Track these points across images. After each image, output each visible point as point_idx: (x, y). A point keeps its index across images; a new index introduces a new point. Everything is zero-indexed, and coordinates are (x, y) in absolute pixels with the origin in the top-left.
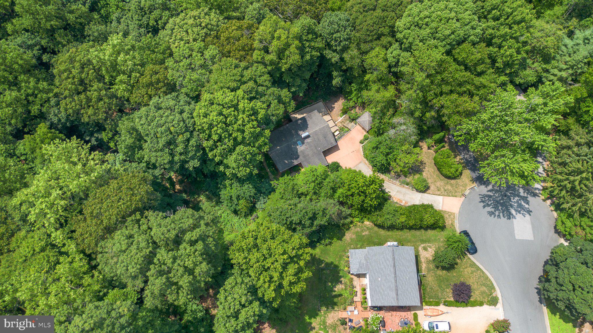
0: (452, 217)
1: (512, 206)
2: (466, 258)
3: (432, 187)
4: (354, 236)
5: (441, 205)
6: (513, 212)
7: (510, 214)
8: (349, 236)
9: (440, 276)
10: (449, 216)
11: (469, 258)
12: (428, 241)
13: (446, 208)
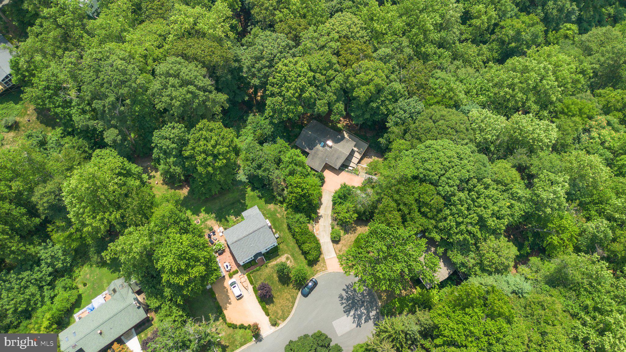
0: (324, 269)
1: (356, 310)
2: (297, 291)
3: (339, 246)
4: (272, 209)
5: (329, 257)
6: (352, 313)
7: (349, 311)
8: (271, 206)
9: (273, 277)
10: (323, 266)
11: (297, 294)
12: (295, 259)
13: (328, 262)
